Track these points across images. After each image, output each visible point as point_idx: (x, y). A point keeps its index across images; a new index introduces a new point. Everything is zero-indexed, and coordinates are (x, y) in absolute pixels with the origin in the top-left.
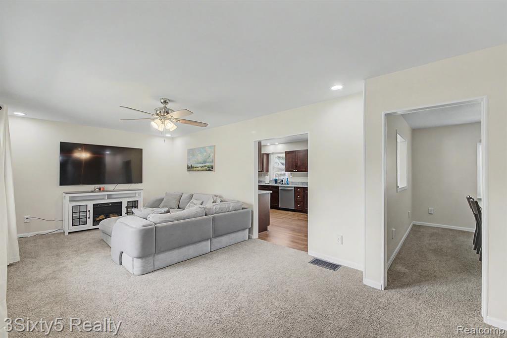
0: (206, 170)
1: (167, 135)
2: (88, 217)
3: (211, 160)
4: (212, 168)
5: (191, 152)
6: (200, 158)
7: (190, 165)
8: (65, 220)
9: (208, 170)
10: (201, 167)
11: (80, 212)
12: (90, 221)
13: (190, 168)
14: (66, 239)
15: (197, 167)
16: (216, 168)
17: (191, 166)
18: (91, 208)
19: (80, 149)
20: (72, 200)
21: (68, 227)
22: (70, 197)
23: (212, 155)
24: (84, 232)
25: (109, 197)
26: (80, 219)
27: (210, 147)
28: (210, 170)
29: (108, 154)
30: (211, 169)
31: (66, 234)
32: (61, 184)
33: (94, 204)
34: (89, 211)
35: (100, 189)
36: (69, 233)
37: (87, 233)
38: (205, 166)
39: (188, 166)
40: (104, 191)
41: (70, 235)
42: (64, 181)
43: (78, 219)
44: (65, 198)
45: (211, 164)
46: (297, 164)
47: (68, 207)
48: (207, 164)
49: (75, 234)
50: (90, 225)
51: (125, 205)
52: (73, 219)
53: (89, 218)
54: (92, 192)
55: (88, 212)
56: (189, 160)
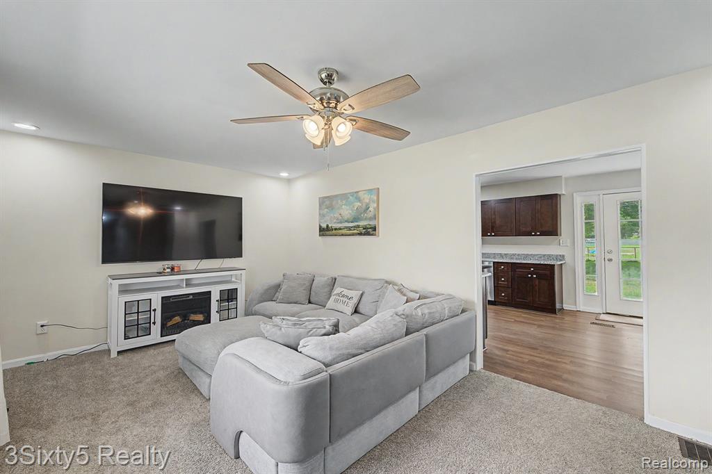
0: (360, 234)
1: (281, 174)
2: (152, 321)
3: (371, 215)
4: (374, 229)
5: (327, 203)
6: (346, 212)
7: (324, 226)
8: (110, 327)
9: (364, 235)
10: (349, 229)
11: (138, 312)
12: (156, 329)
13: (324, 231)
14: (113, 369)
15: (340, 229)
16: (381, 229)
17: (327, 226)
18: (157, 305)
19: (136, 202)
20: (124, 290)
21: (117, 342)
22: (119, 285)
23: (373, 206)
24: (145, 349)
25: (189, 283)
26: (138, 325)
27: (370, 191)
28: (367, 234)
29: (178, 210)
30: (370, 231)
31: (114, 354)
32: (104, 261)
33: (162, 298)
34: (155, 310)
35: (173, 269)
36: (119, 353)
37: (151, 351)
38: (358, 226)
39: (320, 227)
40: (179, 273)
41: (120, 357)
42: (110, 255)
43: (135, 327)
44: (111, 287)
45: (372, 223)
46: (495, 222)
47: (117, 303)
48: (362, 223)
49: (130, 355)
50: (155, 336)
51: (215, 297)
52: (125, 327)
53: (154, 323)
54: (160, 274)
55: (152, 313)
56: (322, 216)
